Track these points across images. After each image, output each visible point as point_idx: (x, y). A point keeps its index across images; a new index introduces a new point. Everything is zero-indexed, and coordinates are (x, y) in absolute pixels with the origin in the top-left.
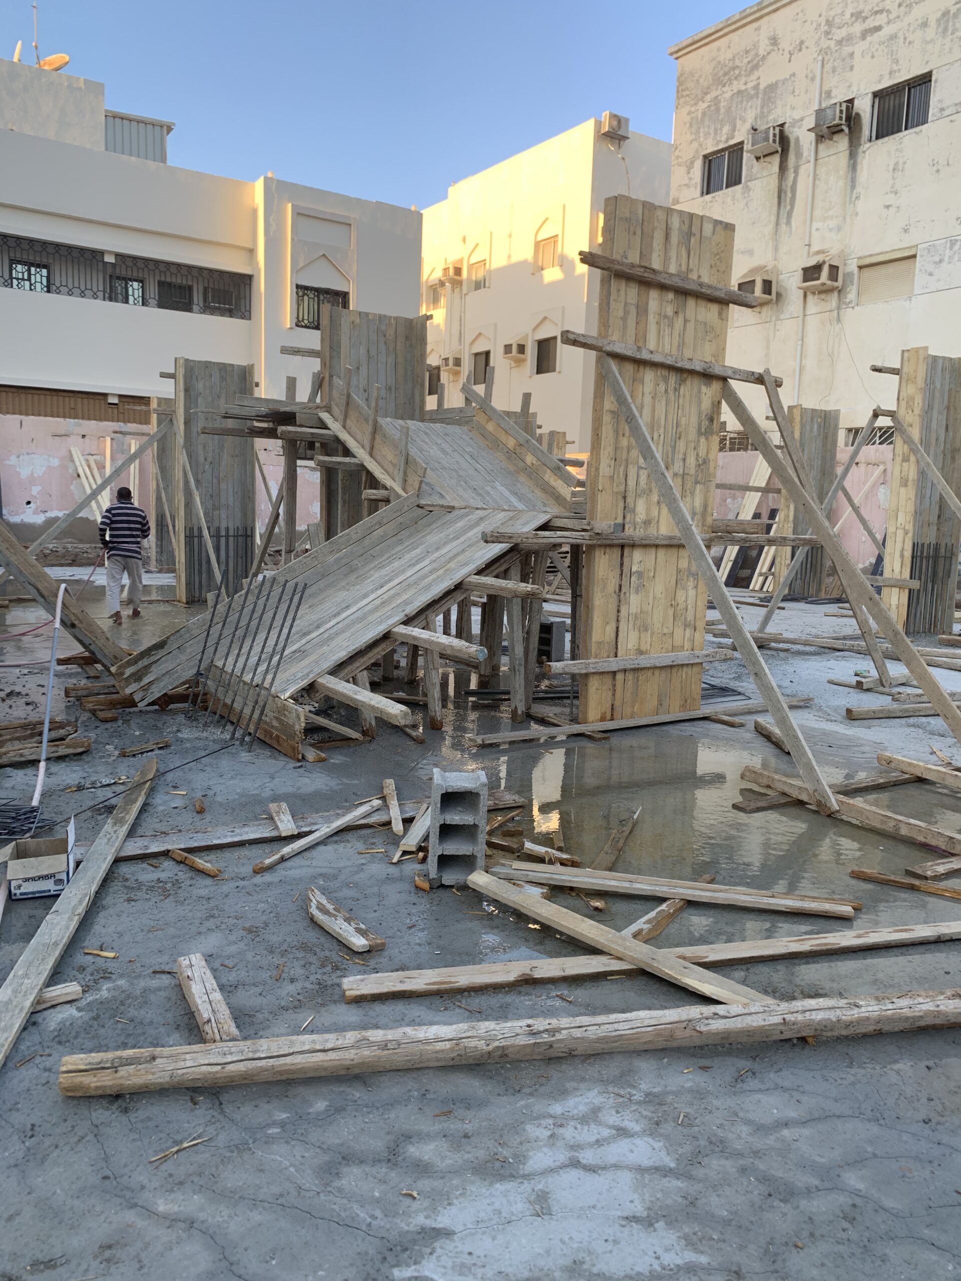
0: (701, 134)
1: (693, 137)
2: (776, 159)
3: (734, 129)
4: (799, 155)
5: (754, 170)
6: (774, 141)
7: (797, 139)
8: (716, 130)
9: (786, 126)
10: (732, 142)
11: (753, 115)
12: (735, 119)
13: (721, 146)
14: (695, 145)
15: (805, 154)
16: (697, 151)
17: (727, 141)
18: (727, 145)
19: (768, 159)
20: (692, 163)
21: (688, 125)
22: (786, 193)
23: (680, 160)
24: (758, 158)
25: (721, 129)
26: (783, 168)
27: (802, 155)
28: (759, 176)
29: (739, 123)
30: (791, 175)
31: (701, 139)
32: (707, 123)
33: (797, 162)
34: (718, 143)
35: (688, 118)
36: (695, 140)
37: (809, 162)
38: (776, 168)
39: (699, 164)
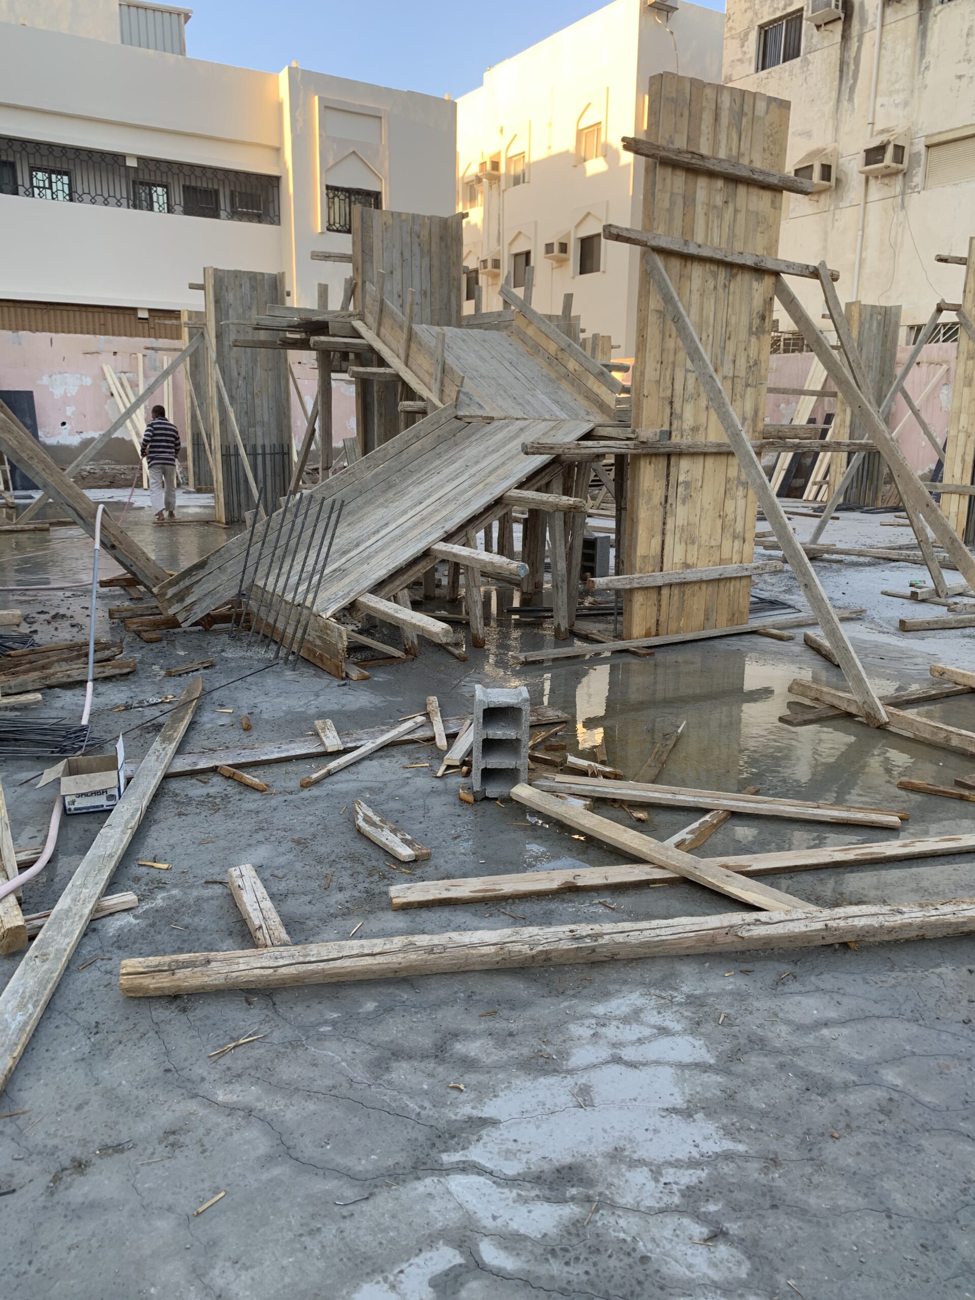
1: (748, 4)
2: (839, 26)
4: (863, 21)
5: (814, 41)
6: (837, 6)
7: (862, 4)
10: (790, 9)
13: (778, 14)
14: (750, 14)
15: (870, 20)
16: (752, 21)
17: (784, 8)
18: (784, 13)
19: (830, 27)
20: (747, 34)
22: (848, 64)
23: (733, 32)
24: (818, 27)
26: (845, 37)
27: (866, 21)
28: (819, 46)
30: (854, 44)
31: (757, 7)
33: (862, 29)
34: (774, 12)
36: (750, 8)
37: (874, 29)
38: (838, 37)
39: (753, 35)
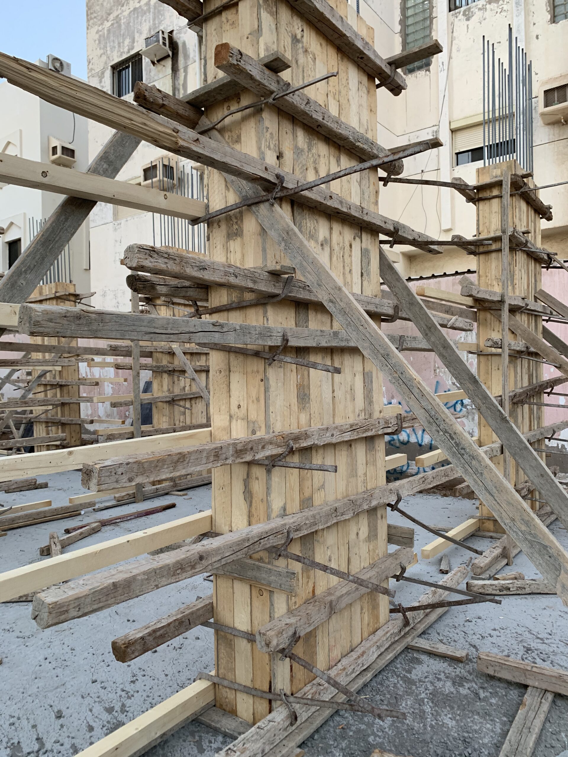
0: (108, 49)
1: (102, 51)
2: (169, 63)
3: (133, 41)
4: (186, 57)
5: (152, 74)
6: (164, 44)
7: (184, 44)
8: (119, 43)
9: (174, 33)
10: (133, 52)
11: (147, 27)
12: (133, 32)
13: (125, 56)
14: (104, 58)
15: (191, 56)
16: (106, 63)
17: (129, 52)
18: (129, 55)
19: (162, 63)
20: (103, 73)
21: (97, 42)
22: (179, 90)
23: (93, 72)
24: (153, 63)
25: (123, 42)
26: (175, 69)
27: (189, 56)
28: (156, 78)
29: (137, 35)
30: (181, 74)
31: (109, 52)
32: (112, 38)
33: (186, 63)
34: (121, 55)
35: (97, 36)
36: (104, 53)
37: (195, 62)
38: (169, 71)
39: (108, 73)
